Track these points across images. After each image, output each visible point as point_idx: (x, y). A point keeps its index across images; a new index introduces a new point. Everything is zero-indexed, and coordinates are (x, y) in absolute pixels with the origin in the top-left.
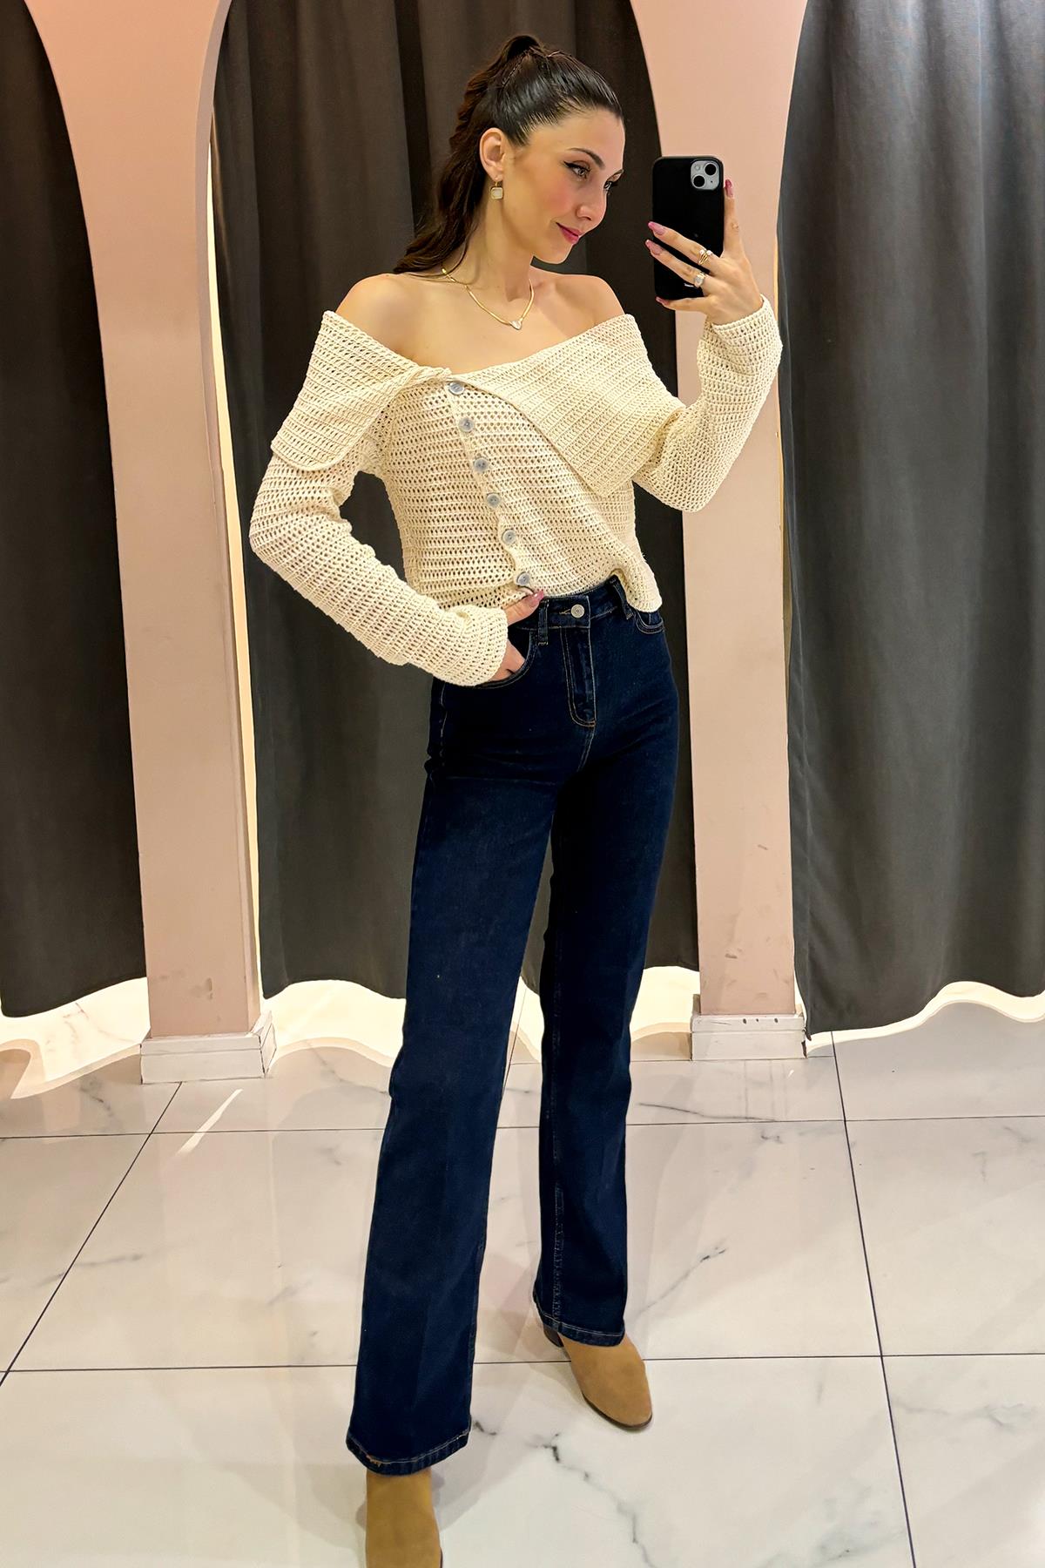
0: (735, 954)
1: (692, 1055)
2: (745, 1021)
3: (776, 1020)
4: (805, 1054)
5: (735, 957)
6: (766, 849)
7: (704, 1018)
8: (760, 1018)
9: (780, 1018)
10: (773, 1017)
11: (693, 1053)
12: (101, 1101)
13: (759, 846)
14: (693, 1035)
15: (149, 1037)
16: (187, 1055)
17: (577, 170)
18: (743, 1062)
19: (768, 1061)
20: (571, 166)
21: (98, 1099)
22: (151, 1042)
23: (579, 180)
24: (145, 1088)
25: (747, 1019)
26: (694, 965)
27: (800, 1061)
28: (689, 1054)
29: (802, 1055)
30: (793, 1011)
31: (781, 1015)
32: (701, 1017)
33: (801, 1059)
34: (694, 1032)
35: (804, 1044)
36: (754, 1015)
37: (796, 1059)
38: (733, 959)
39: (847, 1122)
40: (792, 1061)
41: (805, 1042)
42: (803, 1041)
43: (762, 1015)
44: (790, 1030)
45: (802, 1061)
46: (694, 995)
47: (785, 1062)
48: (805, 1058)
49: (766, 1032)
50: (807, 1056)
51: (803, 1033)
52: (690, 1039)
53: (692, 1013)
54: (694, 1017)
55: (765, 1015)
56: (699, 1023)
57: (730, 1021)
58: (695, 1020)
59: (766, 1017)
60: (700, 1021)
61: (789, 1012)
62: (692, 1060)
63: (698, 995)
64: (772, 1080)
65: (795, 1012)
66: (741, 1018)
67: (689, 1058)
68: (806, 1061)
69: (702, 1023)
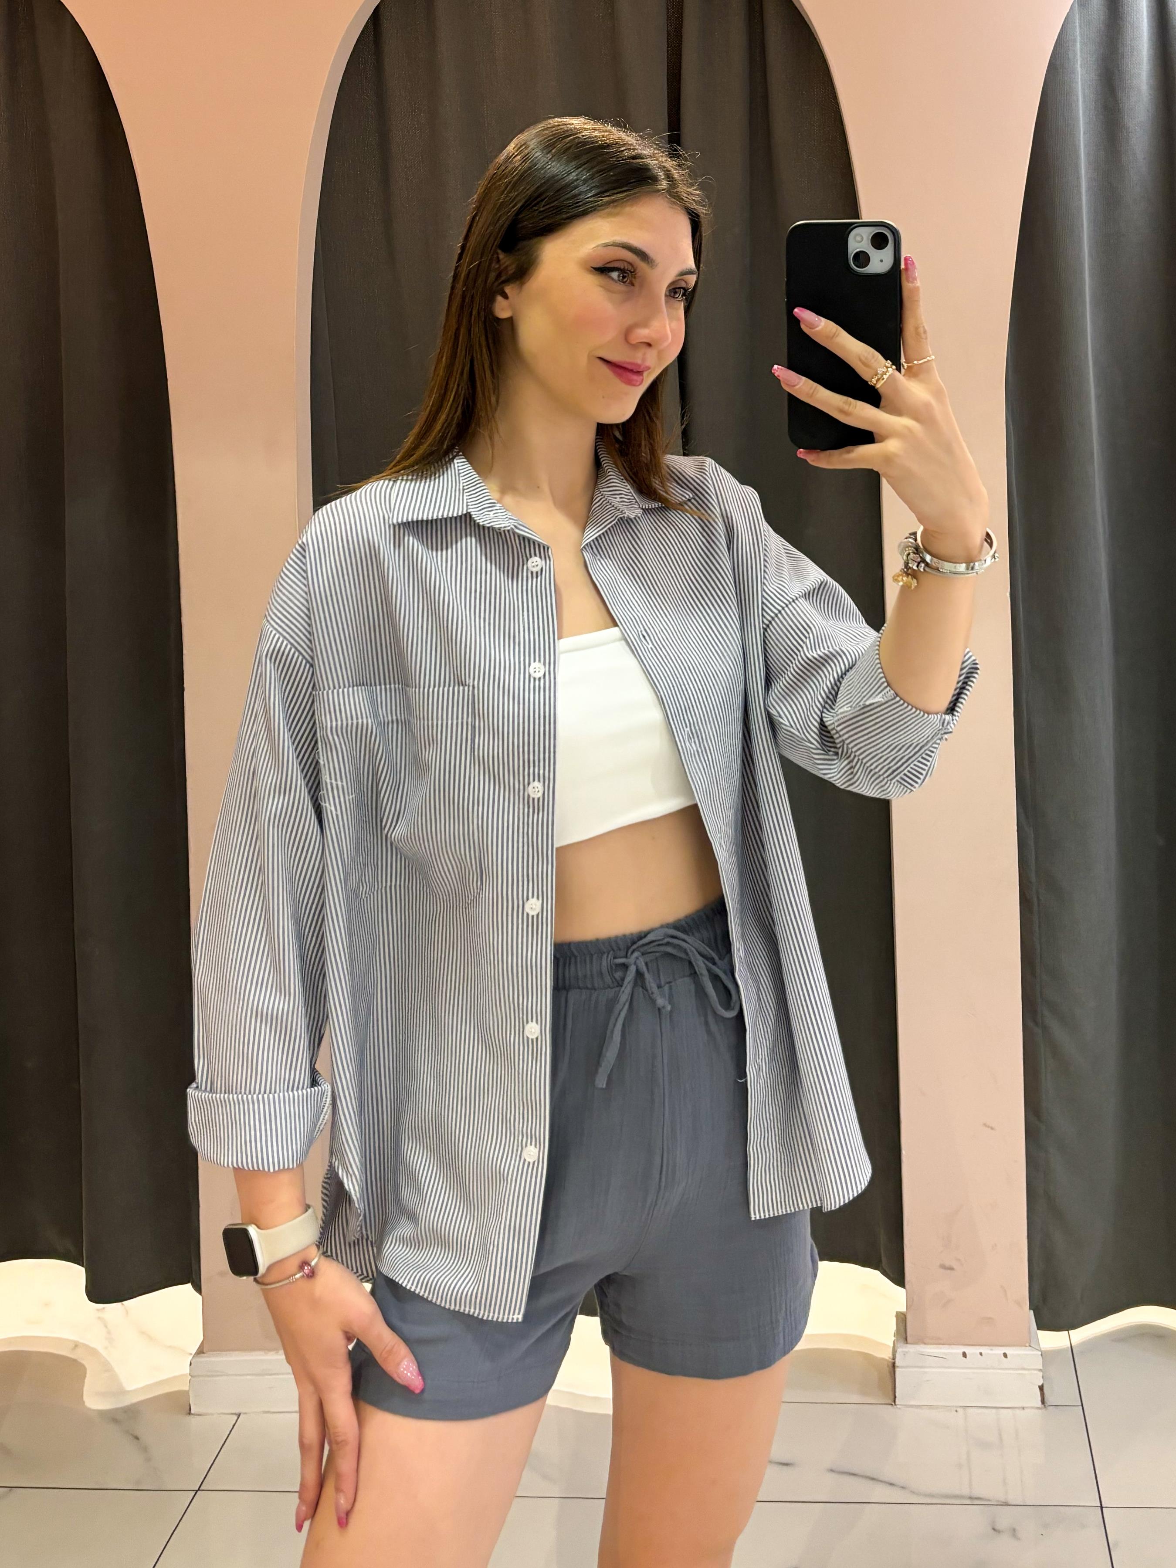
0: (955, 1267)
1: (895, 1397)
2: (964, 1355)
3: (1005, 1355)
4: (1043, 1401)
5: (951, 1269)
6: (992, 1128)
7: (911, 1349)
8: (985, 1350)
9: (1008, 1351)
10: (1000, 1351)
11: (897, 1394)
12: (137, 1438)
13: (985, 1125)
14: (897, 1370)
15: (200, 1351)
16: (248, 1377)
17: (615, 275)
18: (962, 1410)
19: (994, 1411)
20: (603, 270)
21: (132, 1435)
22: (203, 1359)
23: (621, 287)
24: (193, 1420)
25: (967, 1351)
26: (899, 1277)
27: (1037, 1411)
28: (891, 1394)
29: (1039, 1404)
30: (1027, 1345)
31: (1011, 1348)
32: (907, 1343)
33: (1038, 1408)
34: (898, 1367)
35: (1041, 1388)
36: (977, 1347)
37: (1032, 1408)
38: (949, 1271)
39: (1104, 1509)
40: (1026, 1410)
41: (1042, 1385)
42: (1040, 1384)
43: (987, 1347)
44: (1023, 1369)
45: (1040, 1411)
46: (897, 1312)
47: (1018, 1411)
48: (1043, 1406)
49: (992, 1371)
50: (1046, 1404)
51: (1041, 1374)
52: (893, 1373)
53: (894, 1336)
54: (898, 1345)
55: (991, 1348)
56: (904, 1355)
57: (946, 1354)
58: (899, 1350)
59: (992, 1350)
60: (906, 1352)
61: (1021, 1345)
62: (895, 1405)
63: (902, 1313)
64: (1001, 1439)
65: (1030, 1346)
66: (960, 1350)
67: (890, 1402)
68: (1044, 1410)
69: (908, 1354)
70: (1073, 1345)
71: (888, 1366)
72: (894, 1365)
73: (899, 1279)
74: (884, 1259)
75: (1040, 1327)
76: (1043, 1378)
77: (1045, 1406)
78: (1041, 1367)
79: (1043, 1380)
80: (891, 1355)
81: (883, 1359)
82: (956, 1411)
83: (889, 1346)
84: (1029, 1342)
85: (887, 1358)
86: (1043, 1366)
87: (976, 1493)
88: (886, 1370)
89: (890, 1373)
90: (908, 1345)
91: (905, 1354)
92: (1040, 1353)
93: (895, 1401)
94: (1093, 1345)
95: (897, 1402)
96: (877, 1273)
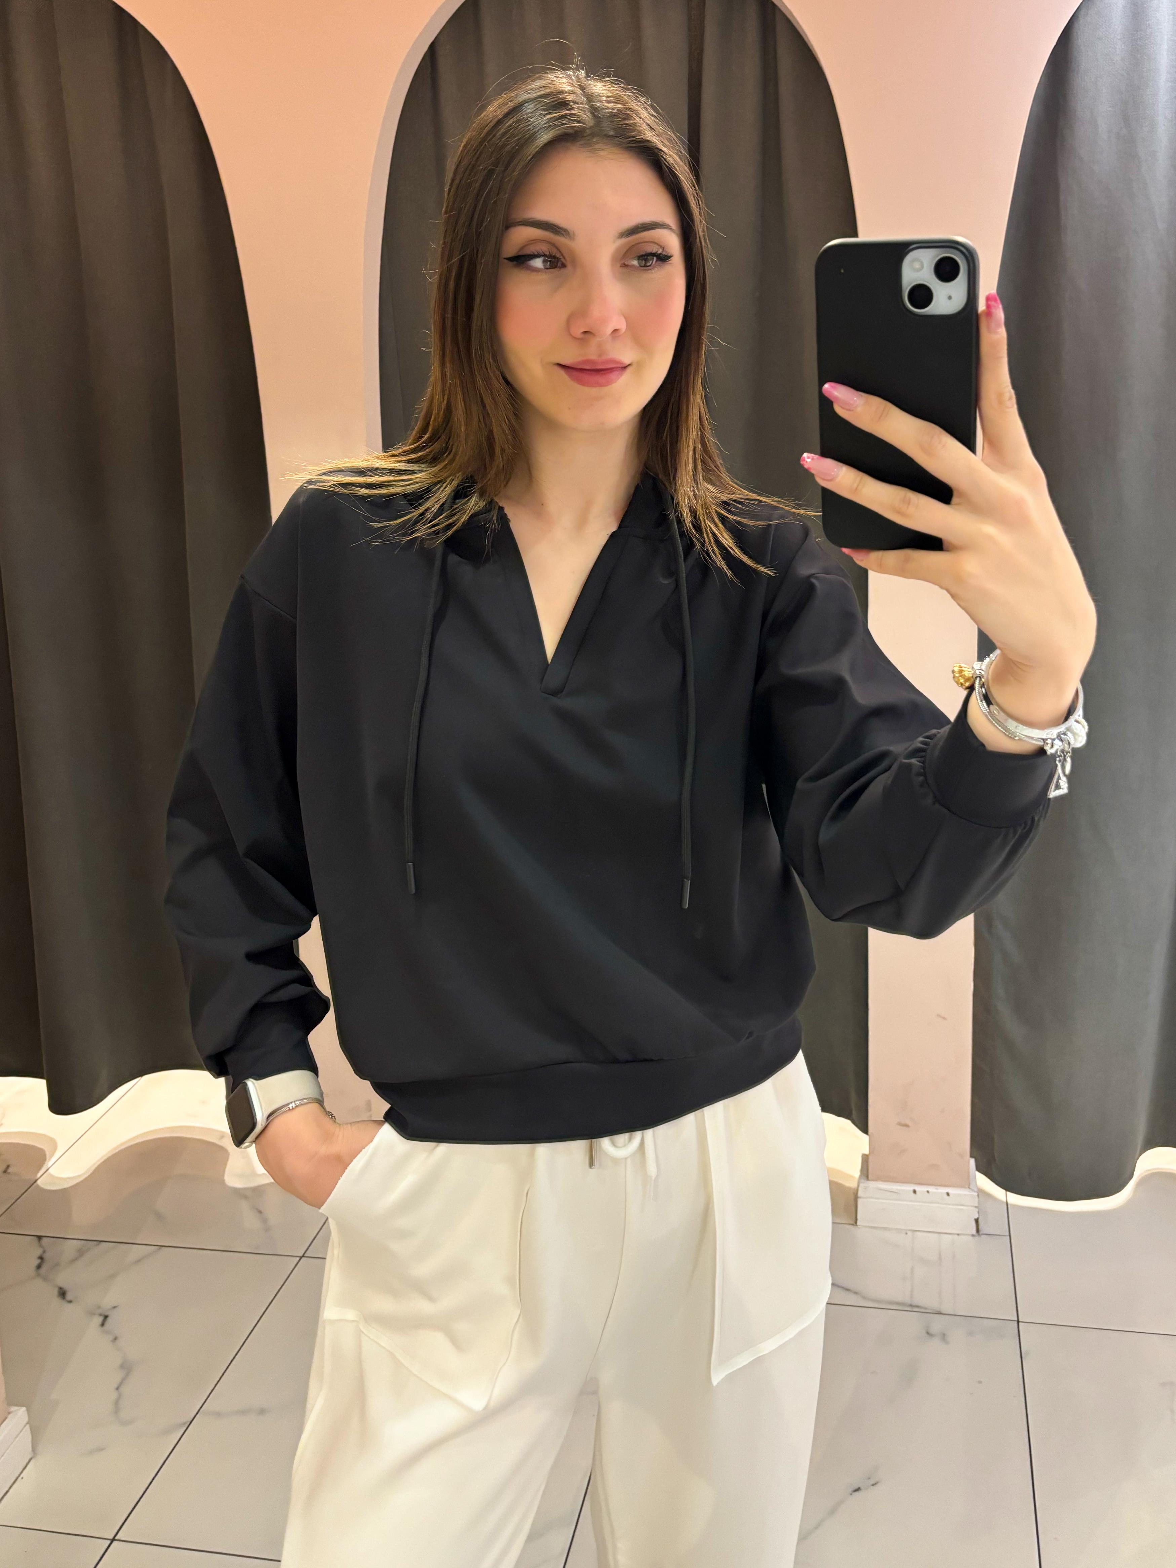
0: (908, 1123)
1: (857, 1220)
2: (915, 1192)
3: (948, 1194)
4: (978, 1231)
5: (907, 1126)
6: (945, 1019)
7: (872, 1185)
8: (931, 1189)
9: (951, 1190)
10: (944, 1190)
11: (858, 1217)
12: (260, 1212)
13: (939, 1016)
14: (860, 1201)
18: (909, 1233)
19: (936, 1235)
21: (257, 1209)
25: (917, 1189)
26: (863, 1125)
27: (971, 1238)
28: (853, 1216)
29: (974, 1231)
30: (967, 1187)
31: (953, 1189)
32: (868, 1179)
33: (973, 1235)
34: (860, 1198)
35: (977, 1221)
36: (925, 1186)
37: (968, 1235)
38: (905, 1128)
39: (1020, 1324)
40: (963, 1237)
41: (978, 1219)
42: (976, 1217)
43: (933, 1186)
44: (962, 1205)
45: (973, 1238)
46: (862, 1154)
47: (956, 1237)
49: (937, 1205)
50: (981, 1233)
51: (977, 1210)
52: (856, 1201)
53: (859, 1172)
54: (862, 1180)
55: (936, 1187)
57: (899, 1189)
58: (861, 1185)
59: (937, 1189)
61: (961, 1186)
63: (866, 1155)
64: (941, 1260)
65: (969, 1188)
66: (911, 1187)
67: (853, 1223)
68: (978, 1238)
69: (869, 1188)
71: (853, 1195)
72: (856, 1197)
73: (864, 1129)
74: (854, 1112)
75: (979, 1172)
76: (978, 1212)
77: (978, 1234)
78: (977, 1205)
79: (979, 1215)
80: (855, 1186)
81: (850, 1188)
82: (906, 1234)
83: (854, 1179)
84: (967, 1183)
85: (852, 1189)
86: (979, 1204)
87: (916, 1302)
88: (852, 1198)
89: (854, 1201)
90: (868, 1182)
91: (866, 1188)
92: (976, 1194)
95: (857, 1224)
96: (848, 1122)
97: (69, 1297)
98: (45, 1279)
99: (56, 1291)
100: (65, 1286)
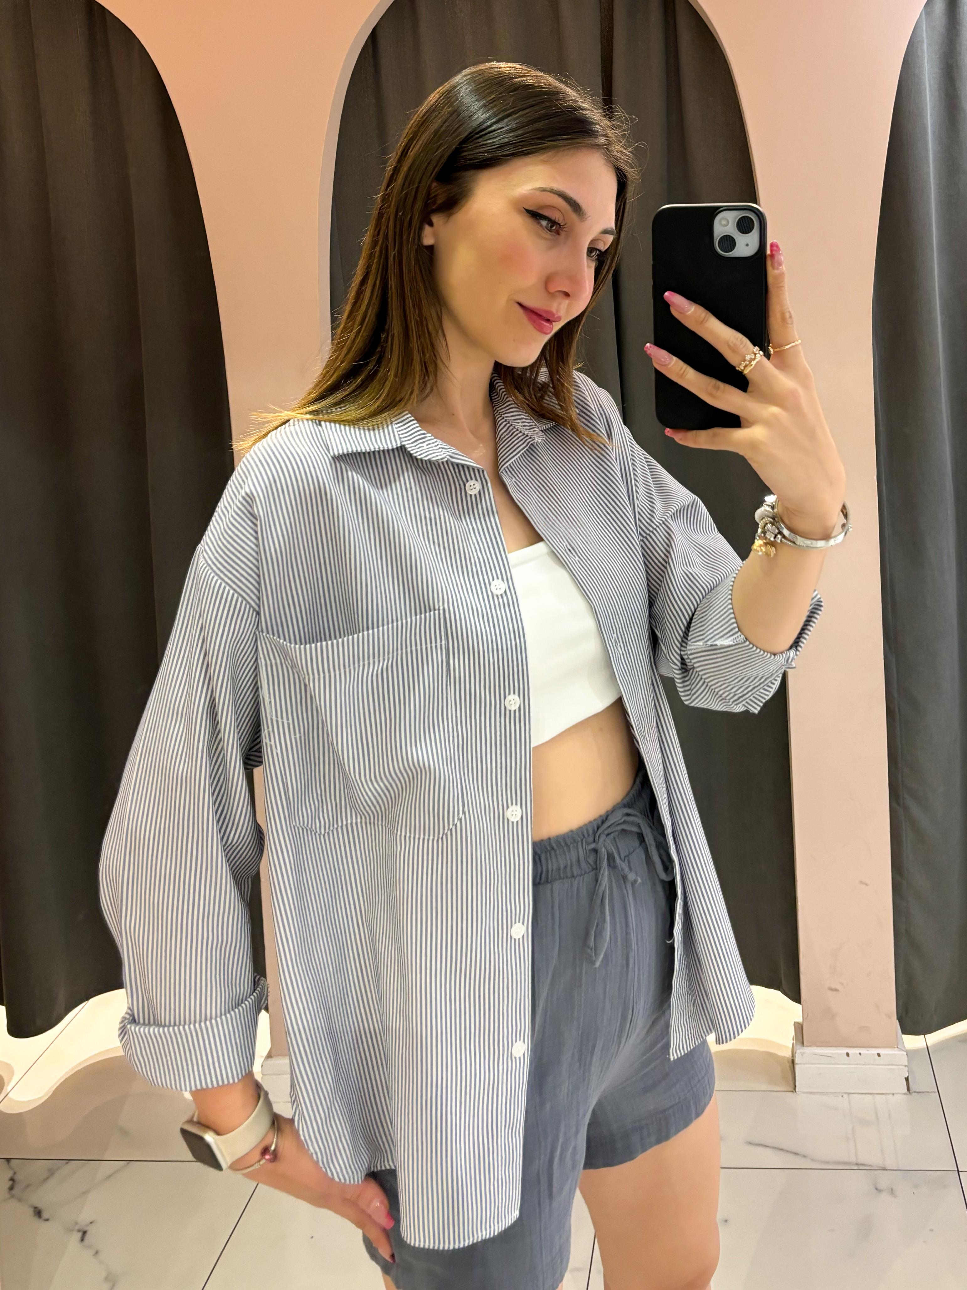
0: (839, 989)
1: (795, 1086)
2: (848, 1055)
3: (879, 1055)
4: (908, 1089)
5: (836, 990)
6: (866, 885)
7: (807, 1050)
8: (863, 1051)
9: (882, 1051)
10: (875, 1051)
11: (797, 1084)
13: (861, 882)
14: (797, 1067)
15: (269, 1056)
17: (544, 222)
18: (845, 1096)
19: (870, 1096)
20: (535, 215)
22: (271, 1062)
25: (849, 1052)
26: (796, 996)
27: (903, 1096)
28: (792, 1083)
29: (905, 1090)
30: (896, 1047)
31: (882, 1049)
32: (804, 1046)
33: (905, 1094)
34: (796, 1064)
35: (907, 1079)
36: (857, 1049)
37: (899, 1093)
38: (835, 992)
39: (960, 1173)
40: (896, 1096)
41: (908, 1077)
42: (906, 1076)
43: (864, 1049)
44: (892, 1065)
45: (905, 1096)
46: (795, 1022)
47: (890, 1096)
48: (908, 1093)
49: (869, 1066)
51: (906, 1069)
52: (792, 1067)
53: (793, 1040)
54: (798, 1047)
56: (802, 1055)
57: (832, 1053)
58: (798, 1051)
59: (868, 1050)
60: (804, 1053)
61: (890, 1046)
62: (795, 1092)
63: (798, 1023)
64: (878, 1118)
65: (898, 1048)
66: (845, 1051)
67: (792, 1089)
68: (909, 1096)
69: (805, 1055)
70: (929, 1046)
71: (789, 1062)
72: (793, 1062)
74: (784, 982)
75: (905, 1032)
76: (908, 1071)
77: (910, 1092)
78: (907, 1064)
79: (909, 1073)
80: (790, 1054)
81: (784, 1057)
82: (842, 1096)
83: (788, 1047)
84: (896, 1044)
85: (788, 1056)
86: (908, 1063)
87: (861, 1161)
88: (788, 1065)
89: (790, 1067)
90: (805, 1048)
92: (906, 1053)
93: (795, 1089)
94: (944, 1045)
95: (797, 1090)
96: (779, 993)
97: (45, 1215)
98: (20, 1200)
99: (31, 1211)
100: (40, 1205)
